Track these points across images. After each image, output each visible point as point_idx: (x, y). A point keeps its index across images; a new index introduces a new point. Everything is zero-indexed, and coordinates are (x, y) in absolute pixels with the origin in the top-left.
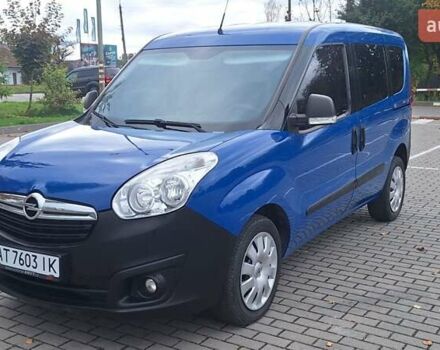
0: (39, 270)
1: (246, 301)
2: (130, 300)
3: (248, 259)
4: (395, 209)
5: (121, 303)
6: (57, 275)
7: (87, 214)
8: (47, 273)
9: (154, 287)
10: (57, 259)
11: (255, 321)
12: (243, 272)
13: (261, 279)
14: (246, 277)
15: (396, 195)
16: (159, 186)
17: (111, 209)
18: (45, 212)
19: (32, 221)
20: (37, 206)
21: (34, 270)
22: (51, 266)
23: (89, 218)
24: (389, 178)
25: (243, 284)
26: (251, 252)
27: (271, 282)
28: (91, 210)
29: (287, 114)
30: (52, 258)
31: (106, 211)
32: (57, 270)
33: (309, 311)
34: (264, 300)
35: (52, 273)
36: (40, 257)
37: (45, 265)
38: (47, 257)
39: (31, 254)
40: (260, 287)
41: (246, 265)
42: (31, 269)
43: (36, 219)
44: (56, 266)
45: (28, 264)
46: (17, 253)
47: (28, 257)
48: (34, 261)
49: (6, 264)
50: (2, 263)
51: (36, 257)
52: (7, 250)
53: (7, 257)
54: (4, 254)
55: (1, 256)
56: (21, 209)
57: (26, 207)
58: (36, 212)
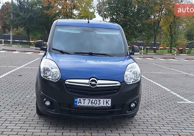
0: (102, 105)
5: (127, 112)
6: (110, 105)
7: (117, 84)
8: (105, 105)
10: (110, 100)
18: (98, 85)
19: (94, 88)
20: (96, 83)
22: (107, 102)
23: (117, 85)
28: (118, 82)
35: (107, 105)
36: (102, 100)
38: (105, 100)
39: (97, 99)
42: (97, 105)
44: (110, 102)
45: (96, 103)
46: (90, 100)
47: (96, 101)
48: (99, 102)
49: (84, 105)
50: (81, 105)
51: (100, 100)
52: (84, 100)
53: (85, 102)
54: (82, 101)
55: (81, 102)
56: (88, 84)
57: (90, 83)
58: (96, 85)
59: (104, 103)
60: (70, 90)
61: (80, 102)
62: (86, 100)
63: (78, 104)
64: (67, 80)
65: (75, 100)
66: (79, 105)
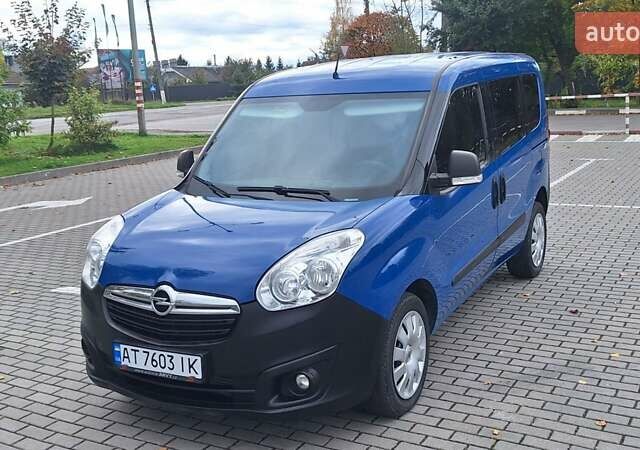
0: (177, 372)
1: (399, 389)
2: (281, 399)
3: (400, 344)
4: (537, 263)
5: (272, 402)
6: (199, 376)
7: (229, 308)
8: (186, 374)
9: (306, 383)
10: (199, 358)
11: (408, 410)
12: (395, 359)
13: (411, 362)
14: (398, 364)
15: (537, 246)
16: (304, 271)
17: (256, 300)
19: (163, 317)
20: (168, 300)
21: (172, 372)
22: (191, 366)
23: (230, 311)
24: (530, 229)
25: (395, 371)
26: (401, 335)
27: (421, 365)
28: (235, 302)
29: (426, 175)
30: (193, 358)
31: (249, 302)
32: (199, 371)
33: (464, 395)
34: (415, 386)
36: (177, 357)
37: (185, 366)
38: (186, 357)
40: (411, 372)
41: (397, 350)
42: (166, 370)
43: (169, 315)
44: (198, 366)
45: (163, 365)
46: (148, 353)
47: (162, 358)
48: (170, 361)
49: (135, 366)
50: (129, 365)
52: (135, 351)
53: (137, 358)
54: (132, 355)
55: (128, 357)
56: (150, 304)
57: (155, 301)
58: (168, 306)
61: (126, 355)
62: (139, 351)
63: (123, 360)
65: (116, 349)
66: (125, 363)
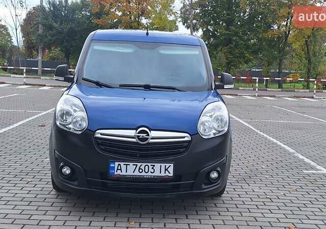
0: (157, 173)
5: (203, 186)
6: (171, 175)
7: (184, 137)
8: (163, 174)
10: (172, 165)
17: (198, 133)
18: (152, 139)
20: (148, 135)
21: (153, 174)
22: (166, 170)
23: (186, 139)
28: (187, 135)
30: (168, 165)
32: (172, 172)
35: (167, 173)
36: (157, 166)
38: (163, 165)
39: (149, 164)
42: (149, 174)
43: (148, 143)
44: (171, 169)
45: (147, 171)
46: (137, 165)
47: (147, 167)
48: (153, 168)
49: (126, 174)
50: (121, 174)
51: (154, 166)
52: (127, 165)
53: (127, 169)
54: (124, 167)
55: (121, 169)
56: (134, 138)
57: (138, 136)
58: (148, 139)
59: (162, 170)
60: (103, 147)
61: (119, 168)
62: (129, 165)
63: (117, 171)
64: (98, 131)
65: (111, 165)
66: (117, 173)
